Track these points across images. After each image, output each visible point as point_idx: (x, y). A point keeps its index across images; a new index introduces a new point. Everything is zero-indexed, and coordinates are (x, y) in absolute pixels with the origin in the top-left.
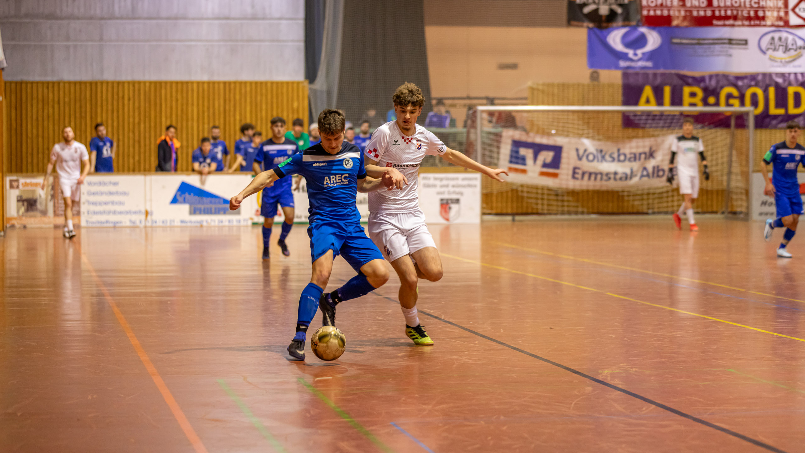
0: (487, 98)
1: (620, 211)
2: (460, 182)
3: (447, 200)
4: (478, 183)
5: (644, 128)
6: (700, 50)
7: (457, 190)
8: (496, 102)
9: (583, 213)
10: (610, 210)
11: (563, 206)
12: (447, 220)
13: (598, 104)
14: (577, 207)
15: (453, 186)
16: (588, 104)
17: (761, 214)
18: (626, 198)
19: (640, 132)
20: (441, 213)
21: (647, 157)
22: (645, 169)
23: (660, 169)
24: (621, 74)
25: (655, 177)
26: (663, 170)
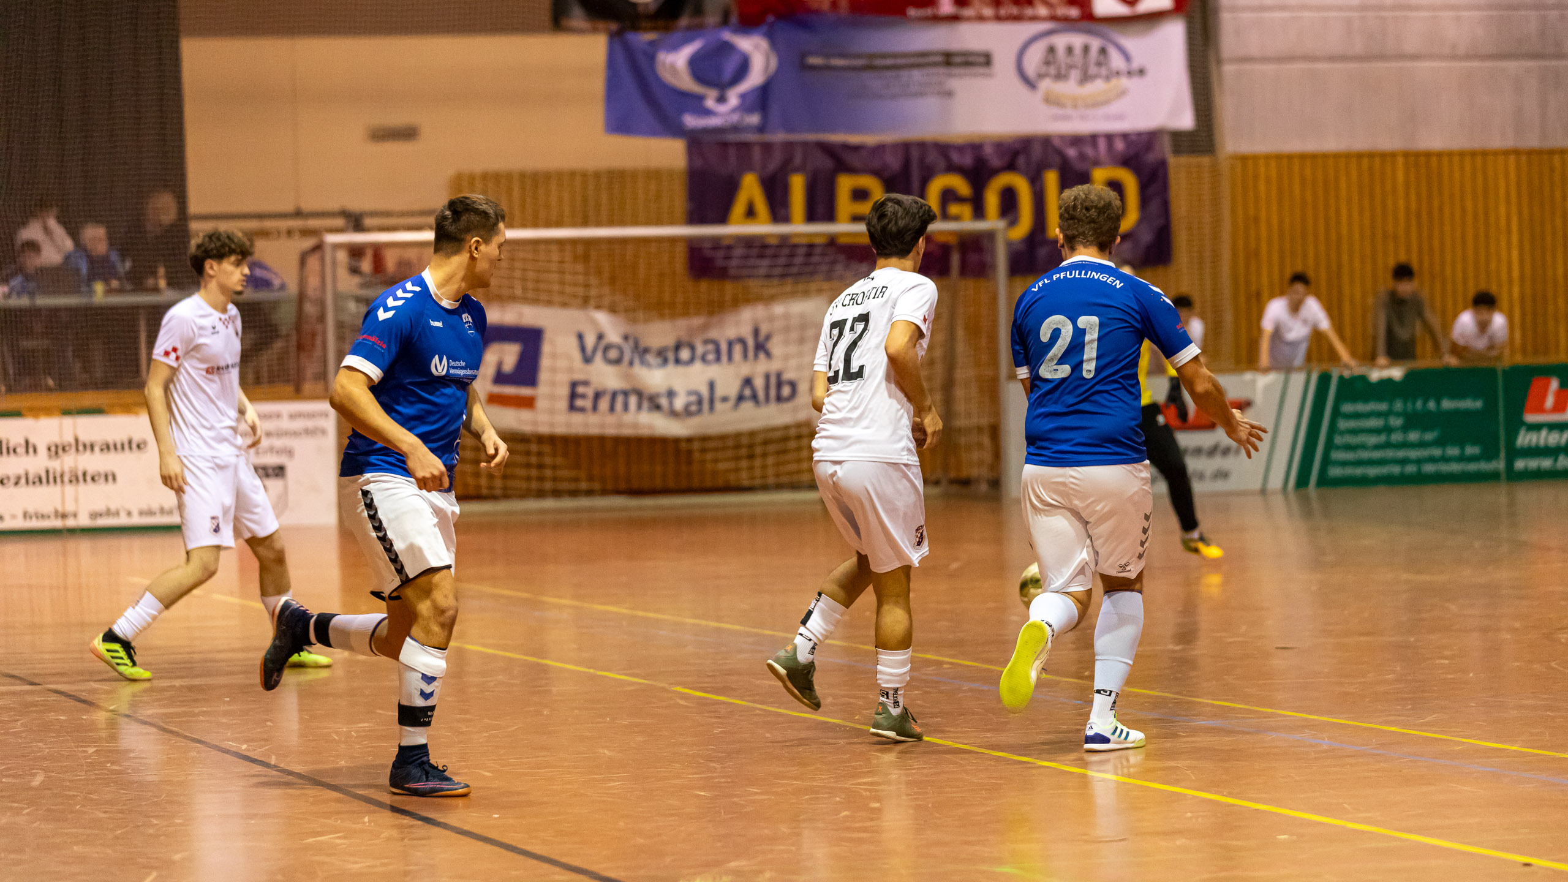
0: (345, 214)
1: (684, 484)
2: (286, 424)
4: (331, 427)
5: (737, 278)
6: (874, 82)
7: (278, 443)
8: (368, 222)
9: (590, 493)
10: (658, 483)
11: (541, 479)
13: (622, 223)
14: (576, 480)
16: (599, 224)
18: (697, 456)
19: (729, 288)
21: (751, 351)
22: (748, 381)
23: (783, 381)
24: (685, 145)
25: (772, 400)
26: (792, 383)
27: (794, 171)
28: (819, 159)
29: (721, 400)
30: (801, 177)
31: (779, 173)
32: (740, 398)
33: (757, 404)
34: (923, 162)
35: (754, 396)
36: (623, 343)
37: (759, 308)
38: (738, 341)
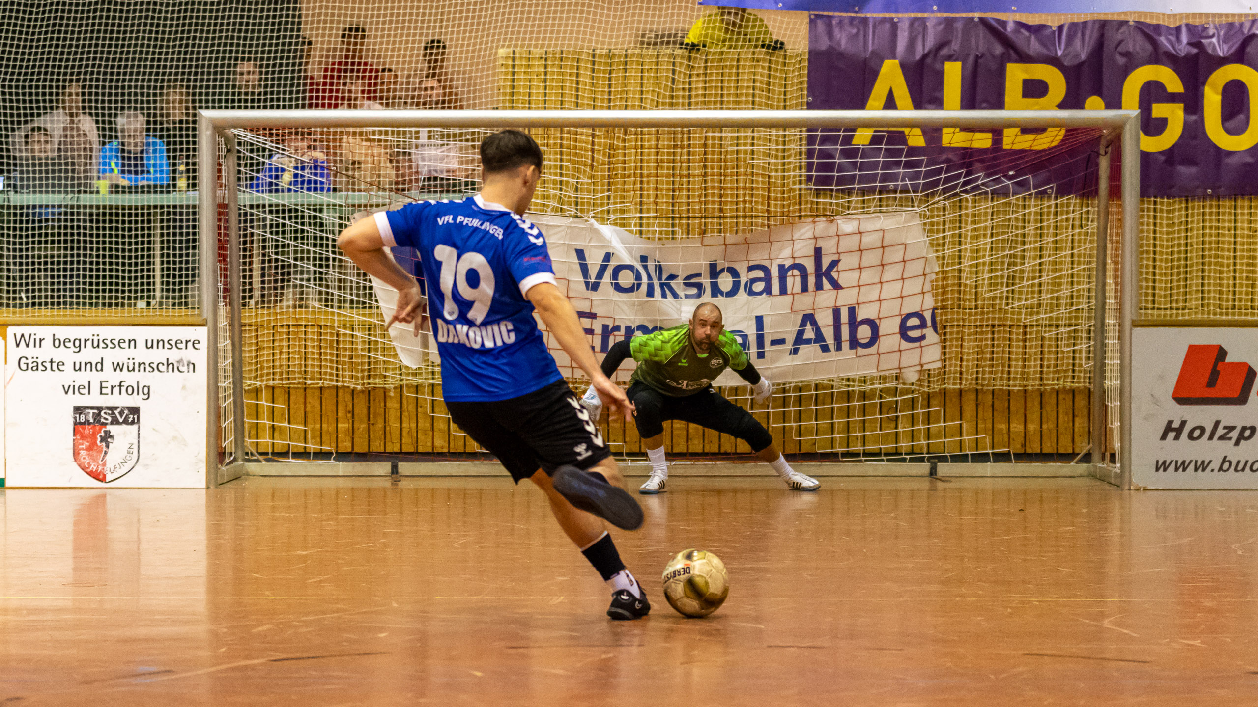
2: (142, 354)
3: (100, 409)
4: (200, 357)
7: (130, 379)
12: (98, 476)
15: (118, 367)
17: (1162, 466)
20: (76, 454)
21: (812, 280)
22: (809, 319)
23: (859, 319)
24: (807, 20)
25: (846, 345)
26: (871, 323)
27: (950, 58)
28: (981, 42)
29: (774, 342)
30: (958, 65)
31: (929, 61)
32: (799, 339)
33: (825, 348)
34: (1122, 48)
35: (819, 337)
36: (638, 265)
37: (821, 224)
38: (794, 266)
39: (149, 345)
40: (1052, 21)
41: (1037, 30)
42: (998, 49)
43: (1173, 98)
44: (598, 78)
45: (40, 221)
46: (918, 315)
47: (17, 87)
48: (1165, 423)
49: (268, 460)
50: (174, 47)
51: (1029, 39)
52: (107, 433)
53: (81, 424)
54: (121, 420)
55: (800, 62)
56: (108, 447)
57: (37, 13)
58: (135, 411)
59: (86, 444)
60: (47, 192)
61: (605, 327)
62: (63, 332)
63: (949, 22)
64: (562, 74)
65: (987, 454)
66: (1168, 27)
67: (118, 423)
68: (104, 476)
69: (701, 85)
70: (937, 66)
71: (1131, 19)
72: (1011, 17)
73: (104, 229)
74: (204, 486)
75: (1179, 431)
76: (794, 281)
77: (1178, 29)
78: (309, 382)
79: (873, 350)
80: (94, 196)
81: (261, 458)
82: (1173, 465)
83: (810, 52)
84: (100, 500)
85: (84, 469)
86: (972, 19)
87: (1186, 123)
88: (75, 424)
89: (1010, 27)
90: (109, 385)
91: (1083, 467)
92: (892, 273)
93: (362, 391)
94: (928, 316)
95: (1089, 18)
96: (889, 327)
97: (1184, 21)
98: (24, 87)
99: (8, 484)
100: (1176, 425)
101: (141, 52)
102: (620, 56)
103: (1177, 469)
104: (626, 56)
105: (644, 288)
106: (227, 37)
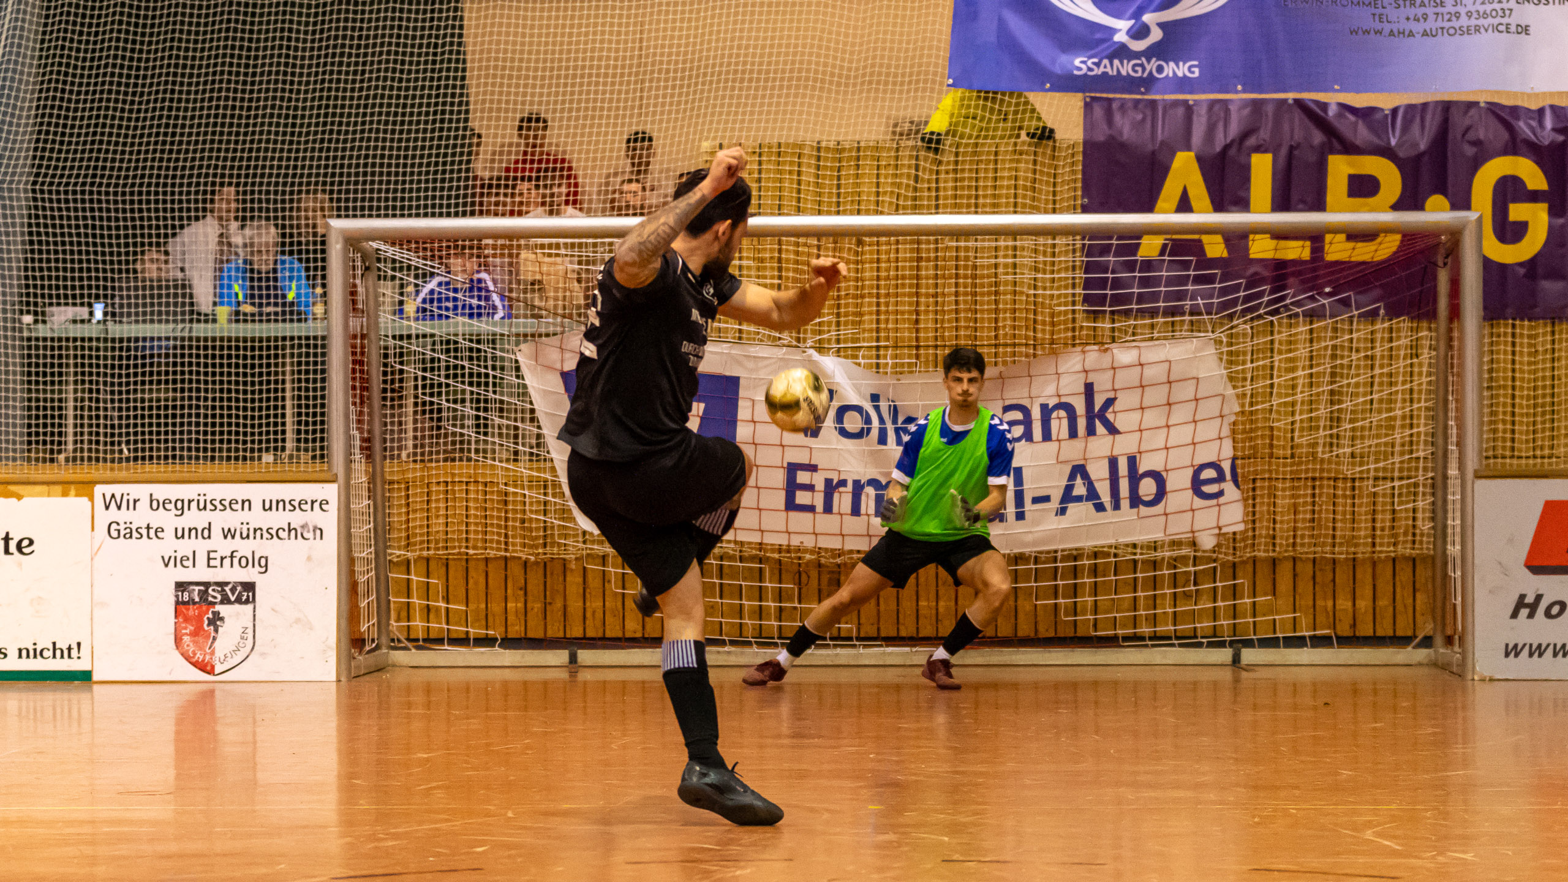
2: (257, 518)
4: (329, 521)
7: (245, 548)
12: (205, 667)
15: (228, 534)
17: (1513, 651)
20: (178, 641)
21: (1082, 423)
22: (1079, 470)
23: (1141, 471)
24: (1082, 104)
25: (1125, 503)
26: (1157, 476)
27: (1259, 149)
28: (1298, 129)
29: (1036, 500)
30: (1268, 158)
31: (1232, 152)
32: (1068, 497)
33: (1100, 507)
34: (1471, 136)
35: (1092, 494)
36: (868, 406)
37: (1093, 355)
38: (1060, 406)
39: (267, 507)
40: (1385, 101)
41: (1366, 114)
42: (1318, 137)
43: (1534, 197)
44: (824, 177)
45: (144, 357)
46: (1215, 466)
47: (116, 194)
48: (1516, 597)
49: (418, 648)
50: (307, 142)
51: (1355, 124)
52: (216, 614)
53: (184, 603)
54: (233, 599)
55: (1073, 155)
56: (216, 631)
57: (140, 103)
58: (250, 587)
59: (190, 628)
60: (152, 321)
61: (828, 482)
62: (162, 491)
63: (1257, 105)
64: (780, 172)
65: (1303, 638)
66: (1529, 110)
67: (229, 602)
68: (213, 667)
69: (950, 184)
70: (1242, 160)
71: (1482, 99)
72: (1333, 98)
73: (221, 365)
74: (334, 678)
75: (1533, 608)
76: (1059, 424)
77: (1541, 111)
78: (471, 552)
79: (1159, 509)
80: (210, 326)
81: (410, 645)
82: (1526, 651)
83: (1086, 143)
84: (208, 696)
85: (188, 659)
86: (1286, 100)
87: (1551, 229)
88: (177, 603)
89: (1332, 111)
90: (217, 555)
91: (1422, 655)
92: (1180, 414)
93: (536, 563)
94: (1226, 466)
95: (1430, 98)
96: (1179, 481)
97: (1548, 102)
98: (124, 194)
99: (96, 677)
100: (1530, 599)
101: (266, 150)
102: (850, 150)
103: (1531, 655)
104: (859, 149)
105: (875, 433)
106: (370, 131)
